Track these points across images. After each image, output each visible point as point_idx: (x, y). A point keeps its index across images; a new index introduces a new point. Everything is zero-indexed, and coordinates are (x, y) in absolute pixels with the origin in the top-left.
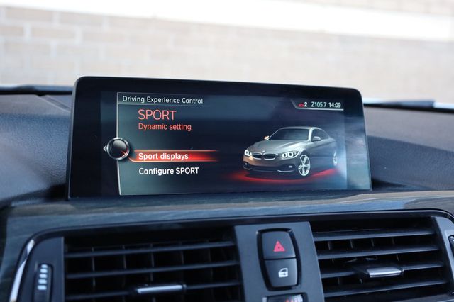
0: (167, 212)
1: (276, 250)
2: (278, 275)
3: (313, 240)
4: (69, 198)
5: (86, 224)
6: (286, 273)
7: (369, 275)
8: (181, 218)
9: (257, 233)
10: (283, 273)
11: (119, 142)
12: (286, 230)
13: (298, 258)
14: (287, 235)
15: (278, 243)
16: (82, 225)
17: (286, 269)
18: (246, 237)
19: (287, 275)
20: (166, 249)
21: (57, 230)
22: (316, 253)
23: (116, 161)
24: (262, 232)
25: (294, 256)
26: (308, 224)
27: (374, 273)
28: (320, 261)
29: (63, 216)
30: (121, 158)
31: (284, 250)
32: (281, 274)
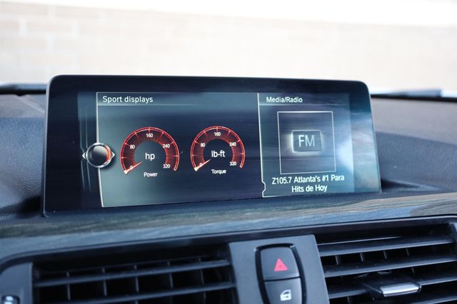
0: (152, 229)
1: (277, 269)
2: (279, 298)
3: (319, 255)
4: (44, 212)
5: (59, 247)
6: (289, 295)
7: (382, 294)
8: (168, 235)
9: (255, 250)
10: (286, 295)
11: (99, 148)
12: (287, 245)
13: (302, 277)
14: (288, 251)
15: (279, 260)
16: (53, 247)
17: (289, 291)
18: (242, 255)
19: (290, 298)
20: (150, 273)
21: (24, 255)
22: (322, 270)
23: (97, 169)
24: (261, 248)
25: (298, 275)
26: (312, 237)
27: (388, 291)
28: (327, 279)
29: (31, 239)
30: (102, 166)
31: (286, 269)
32: (283, 297)
